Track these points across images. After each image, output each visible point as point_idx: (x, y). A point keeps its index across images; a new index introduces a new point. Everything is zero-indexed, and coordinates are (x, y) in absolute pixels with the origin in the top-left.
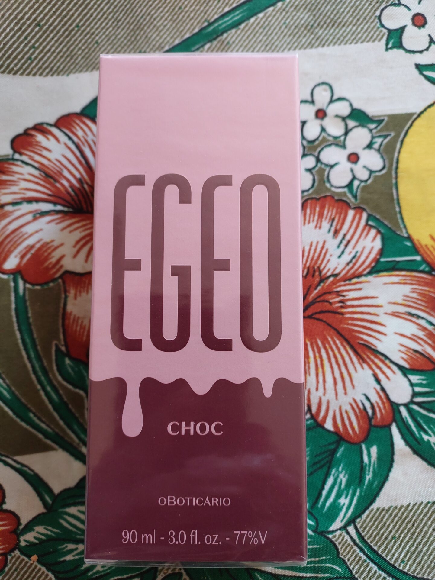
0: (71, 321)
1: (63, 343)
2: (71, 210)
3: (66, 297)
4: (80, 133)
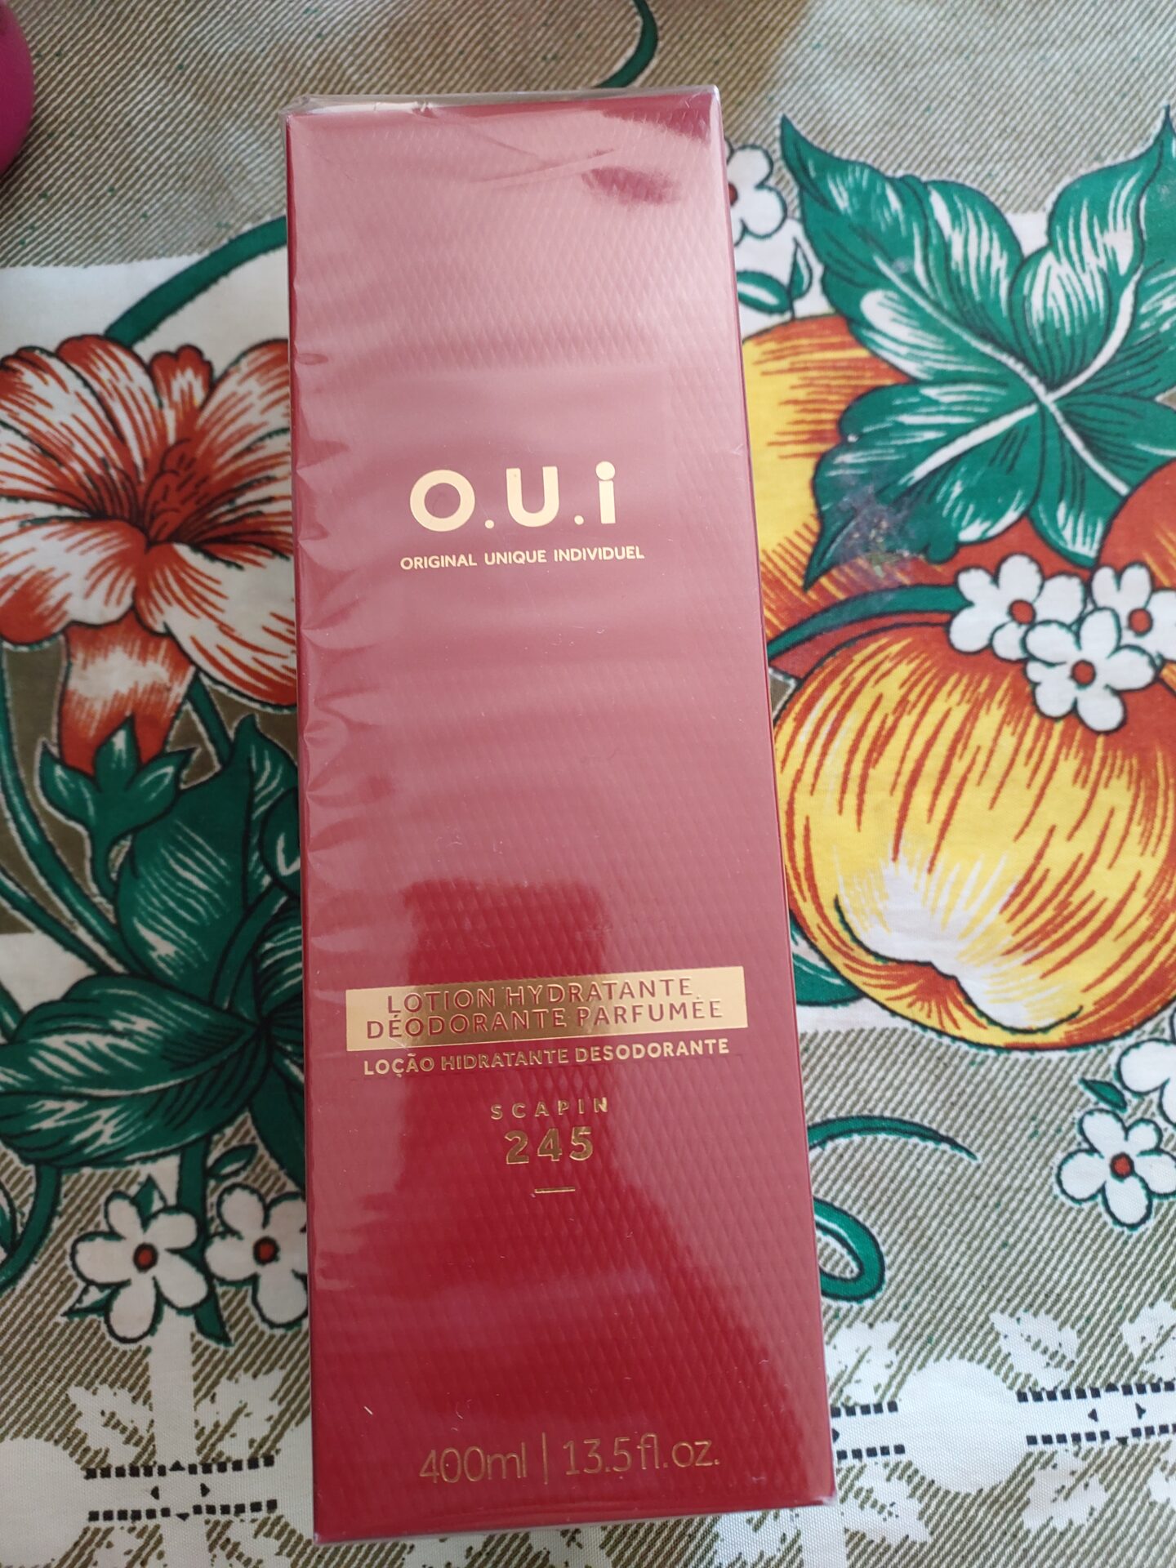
0: (73, 704)
1: (55, 740)
2: (86, 515)
3: (70, 665)
4: (105, 375)
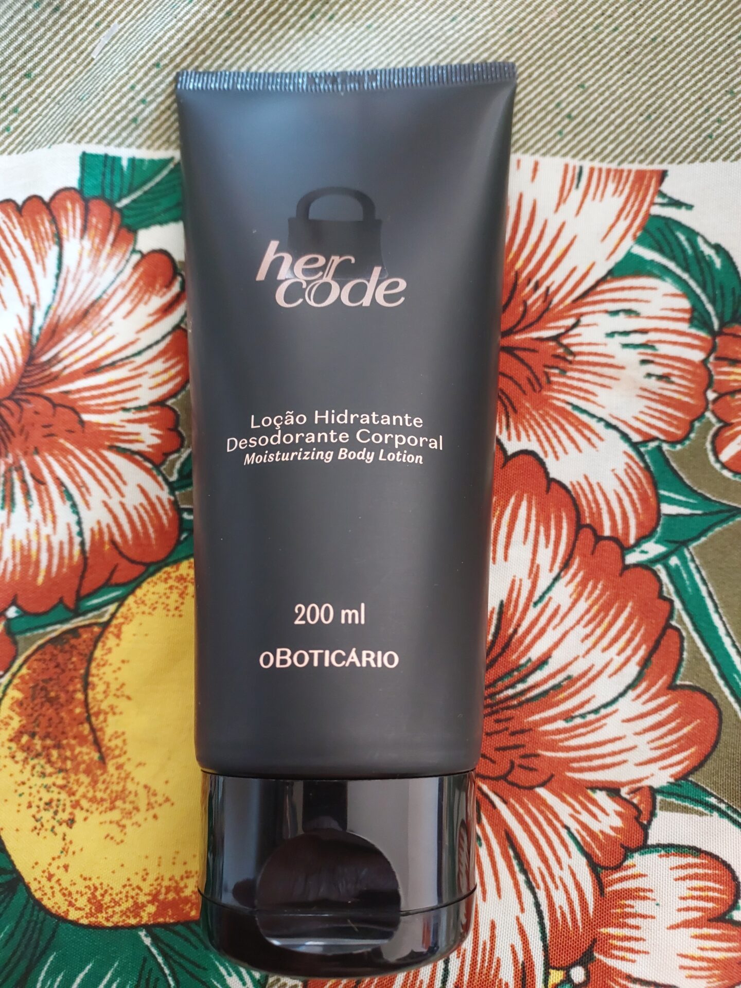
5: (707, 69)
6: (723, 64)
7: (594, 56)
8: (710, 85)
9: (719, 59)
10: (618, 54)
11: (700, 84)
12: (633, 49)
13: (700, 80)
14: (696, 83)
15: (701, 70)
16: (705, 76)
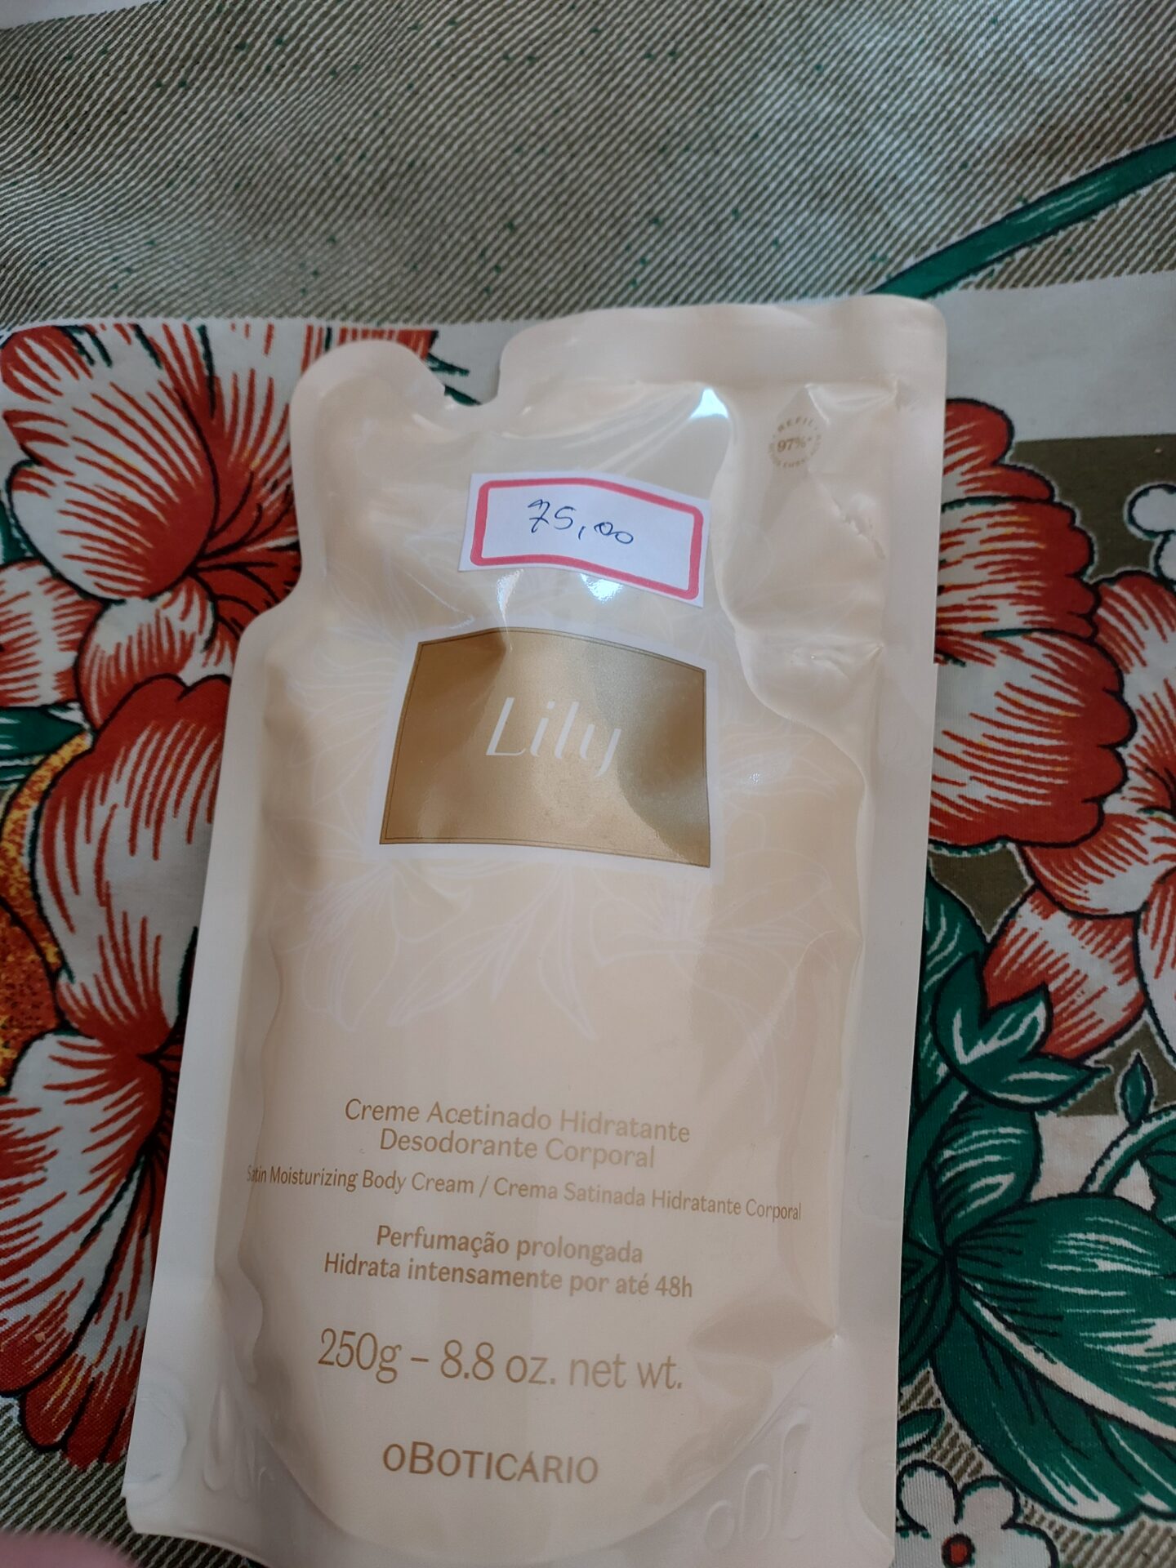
5: (479, 197)
6: (498, 188)
7: (342, 197)
8: (484, 218)
9: (493, 181)
10: (370, 190)
11: (472, 219)
12: (387, 183)
13: (471, 213)
14: (468, 216)
15: (471, 200)
16: (477, 207)
